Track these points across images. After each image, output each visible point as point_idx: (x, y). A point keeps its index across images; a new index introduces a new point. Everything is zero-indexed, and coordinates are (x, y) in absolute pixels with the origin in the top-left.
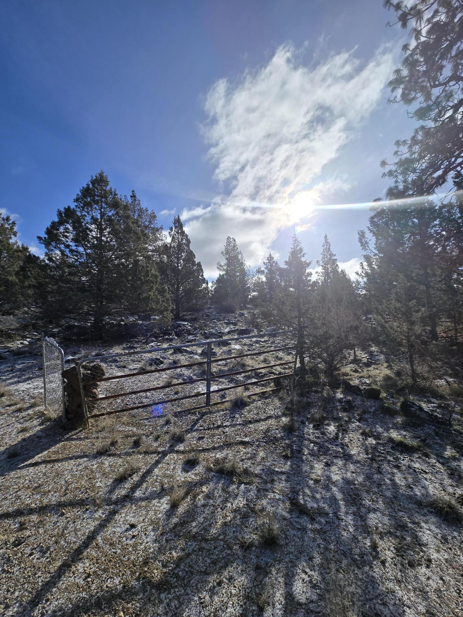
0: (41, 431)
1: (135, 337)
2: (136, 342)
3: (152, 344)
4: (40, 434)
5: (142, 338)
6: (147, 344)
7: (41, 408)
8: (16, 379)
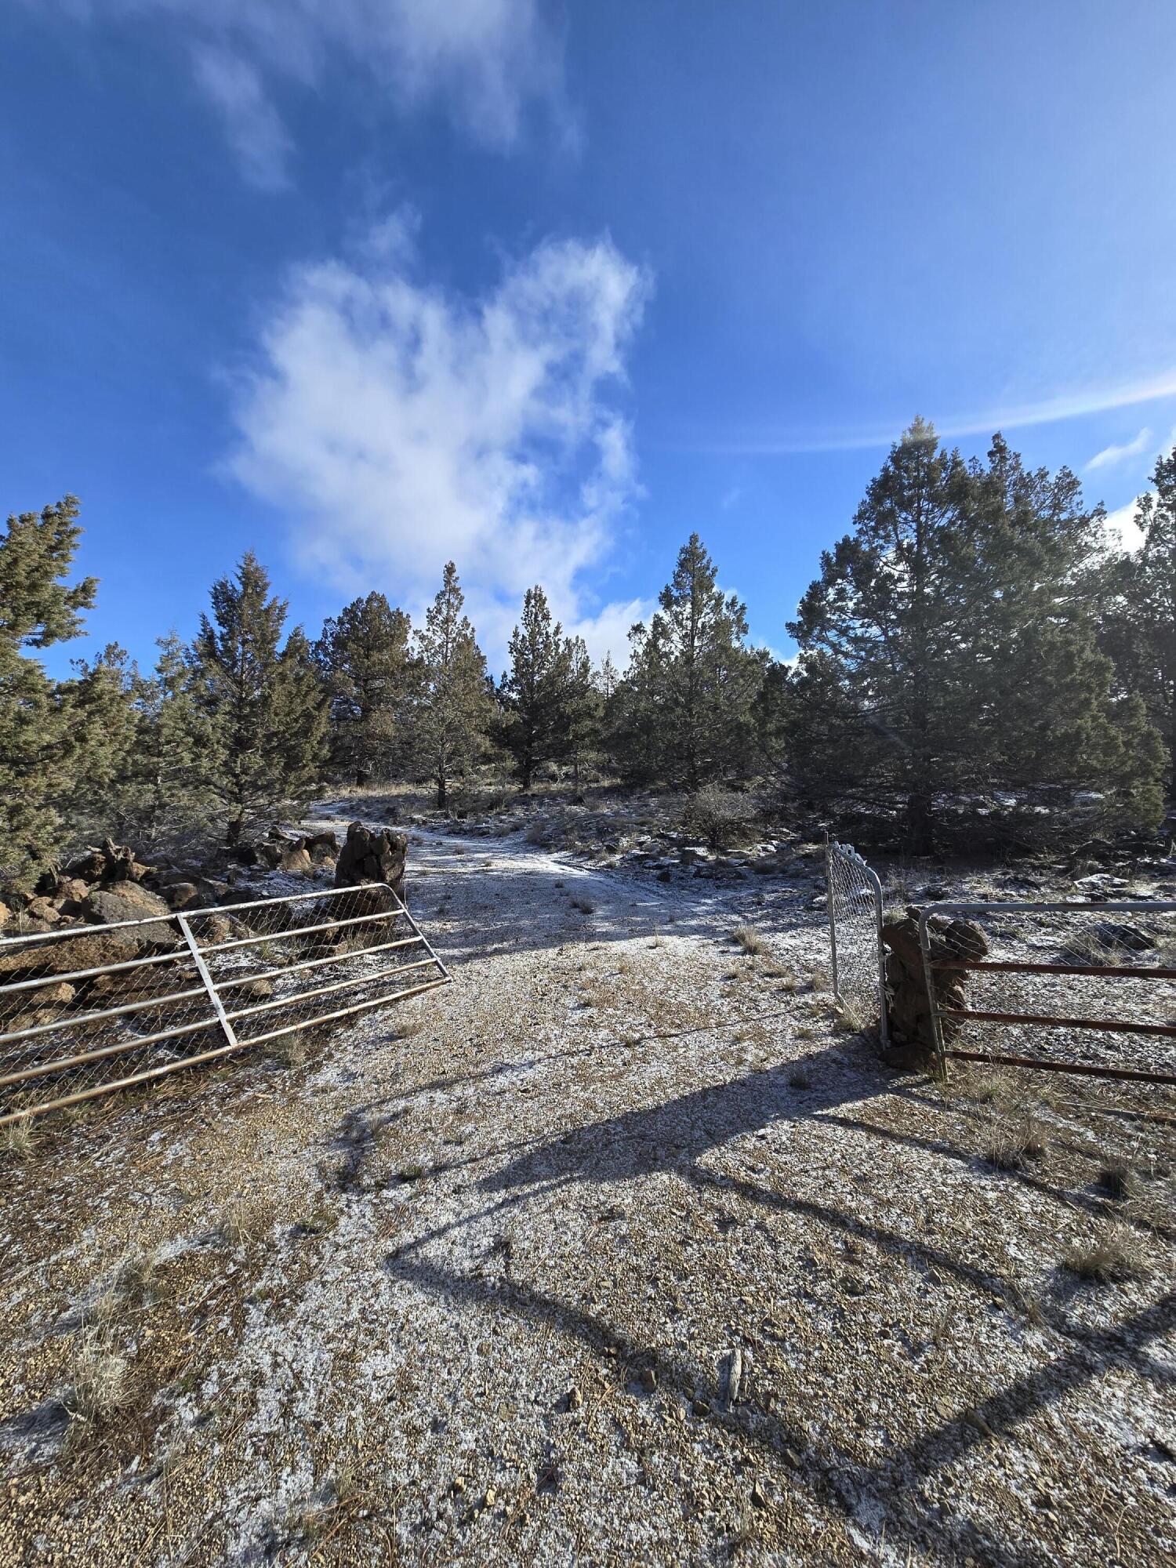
0: (837, 1047)
1: (1027, 852)
2: (1034, 868)
3: (1094, 878)
4: (837, 1055)
5: (1053, 858)
6: (1074, 878)
7: (829, 997)
8: (769, 923)
